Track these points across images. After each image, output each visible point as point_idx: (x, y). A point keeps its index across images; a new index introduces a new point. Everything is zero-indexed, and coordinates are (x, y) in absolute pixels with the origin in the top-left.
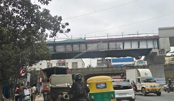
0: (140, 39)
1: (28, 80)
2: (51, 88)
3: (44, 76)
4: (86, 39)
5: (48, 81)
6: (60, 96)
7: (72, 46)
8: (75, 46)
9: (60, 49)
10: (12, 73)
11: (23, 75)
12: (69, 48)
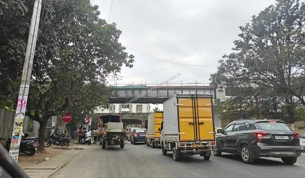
0: (198, 89)
1: (90, 124)
2: (107, 132)
3: (100, 122)
4: (147, 85)
5: (104, 126)
6: (114, 138)
7: (133, 92)
8: (136, 92)
9: (122, 94)
10: (79, 119)
11: (87, 121)
12: (130, 94)
